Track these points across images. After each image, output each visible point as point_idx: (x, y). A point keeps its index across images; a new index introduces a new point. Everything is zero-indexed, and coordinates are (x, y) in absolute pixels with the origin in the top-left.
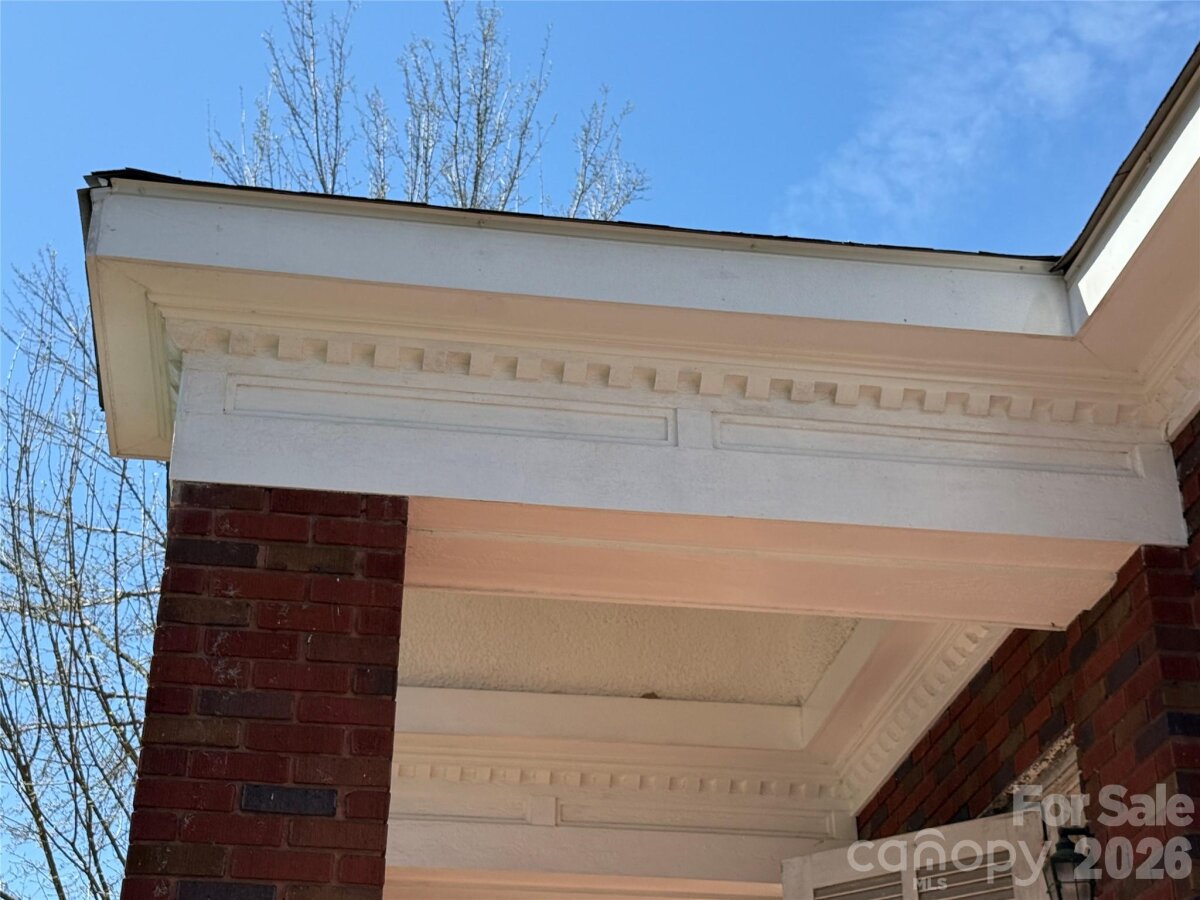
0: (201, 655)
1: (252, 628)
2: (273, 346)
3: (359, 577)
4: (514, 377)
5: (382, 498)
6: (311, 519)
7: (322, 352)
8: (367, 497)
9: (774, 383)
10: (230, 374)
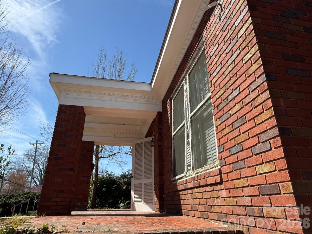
0: (61, 122)
1: (66, 119)
2: (70, 91)
3: (77, 114)
4: (95, 94)
5: (80, 106)
6: (73, 108)
7: (75, 91)
8: (79, 106)
9: (122, 95)
10: (66, 93)
